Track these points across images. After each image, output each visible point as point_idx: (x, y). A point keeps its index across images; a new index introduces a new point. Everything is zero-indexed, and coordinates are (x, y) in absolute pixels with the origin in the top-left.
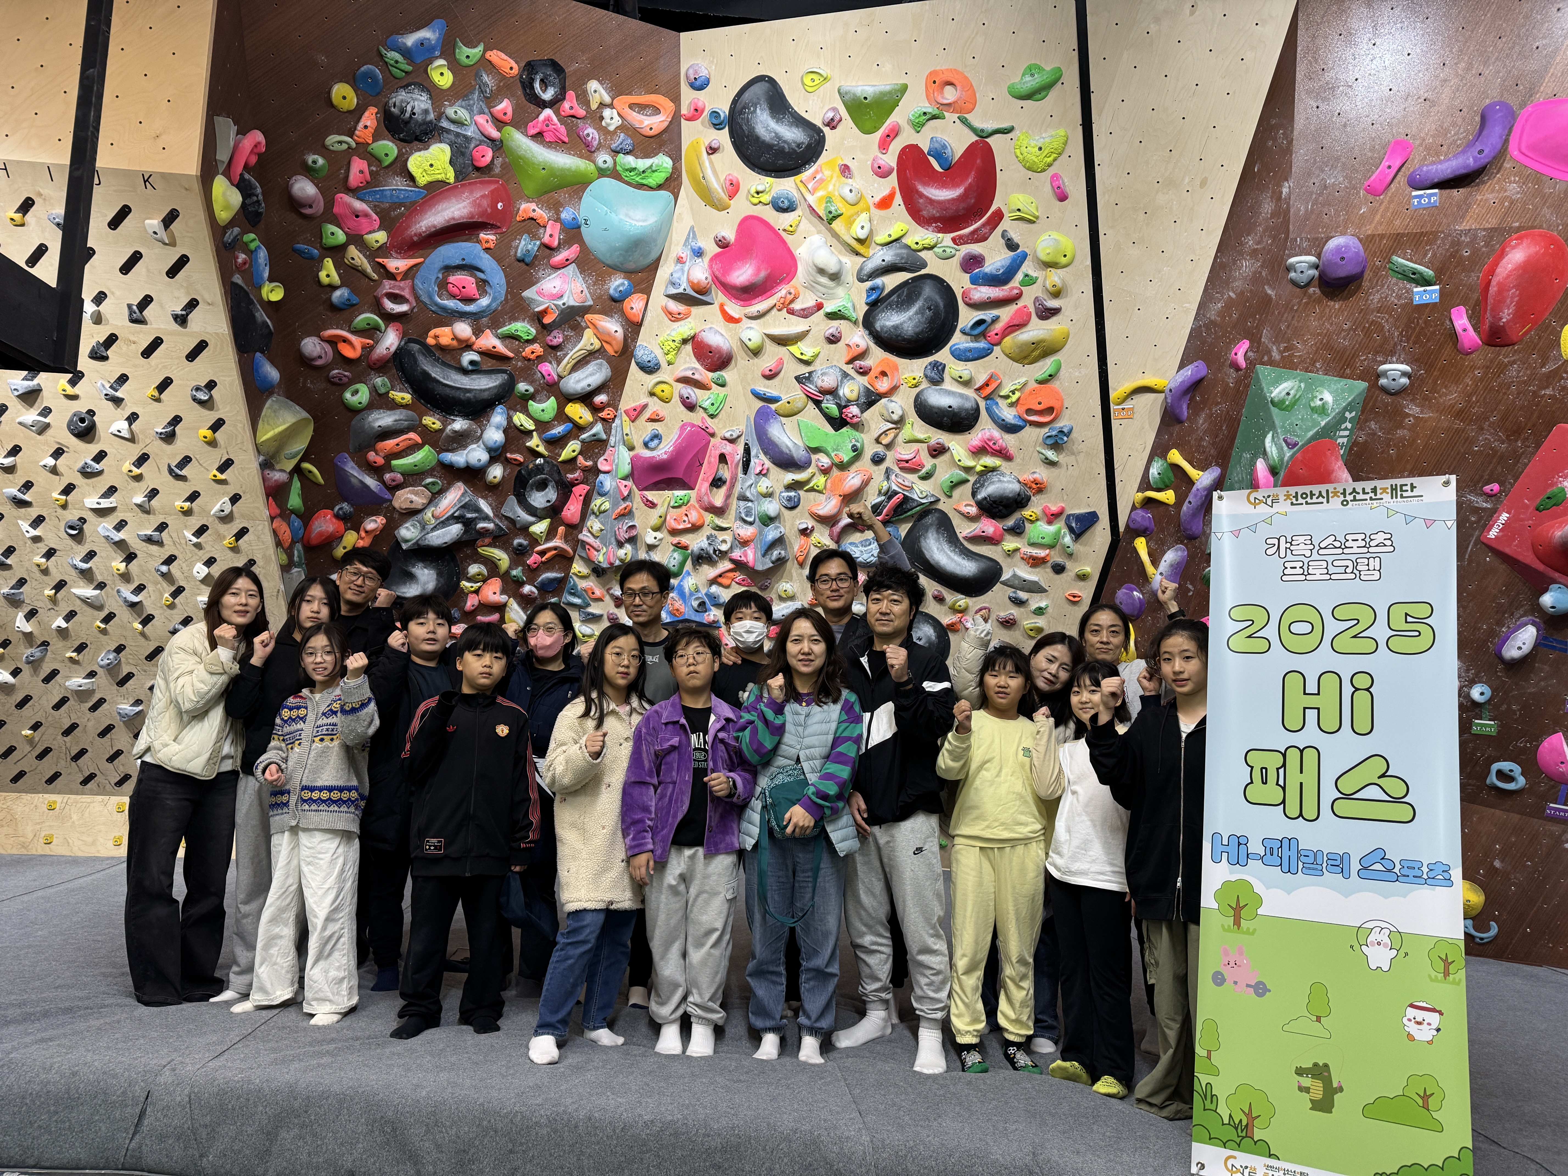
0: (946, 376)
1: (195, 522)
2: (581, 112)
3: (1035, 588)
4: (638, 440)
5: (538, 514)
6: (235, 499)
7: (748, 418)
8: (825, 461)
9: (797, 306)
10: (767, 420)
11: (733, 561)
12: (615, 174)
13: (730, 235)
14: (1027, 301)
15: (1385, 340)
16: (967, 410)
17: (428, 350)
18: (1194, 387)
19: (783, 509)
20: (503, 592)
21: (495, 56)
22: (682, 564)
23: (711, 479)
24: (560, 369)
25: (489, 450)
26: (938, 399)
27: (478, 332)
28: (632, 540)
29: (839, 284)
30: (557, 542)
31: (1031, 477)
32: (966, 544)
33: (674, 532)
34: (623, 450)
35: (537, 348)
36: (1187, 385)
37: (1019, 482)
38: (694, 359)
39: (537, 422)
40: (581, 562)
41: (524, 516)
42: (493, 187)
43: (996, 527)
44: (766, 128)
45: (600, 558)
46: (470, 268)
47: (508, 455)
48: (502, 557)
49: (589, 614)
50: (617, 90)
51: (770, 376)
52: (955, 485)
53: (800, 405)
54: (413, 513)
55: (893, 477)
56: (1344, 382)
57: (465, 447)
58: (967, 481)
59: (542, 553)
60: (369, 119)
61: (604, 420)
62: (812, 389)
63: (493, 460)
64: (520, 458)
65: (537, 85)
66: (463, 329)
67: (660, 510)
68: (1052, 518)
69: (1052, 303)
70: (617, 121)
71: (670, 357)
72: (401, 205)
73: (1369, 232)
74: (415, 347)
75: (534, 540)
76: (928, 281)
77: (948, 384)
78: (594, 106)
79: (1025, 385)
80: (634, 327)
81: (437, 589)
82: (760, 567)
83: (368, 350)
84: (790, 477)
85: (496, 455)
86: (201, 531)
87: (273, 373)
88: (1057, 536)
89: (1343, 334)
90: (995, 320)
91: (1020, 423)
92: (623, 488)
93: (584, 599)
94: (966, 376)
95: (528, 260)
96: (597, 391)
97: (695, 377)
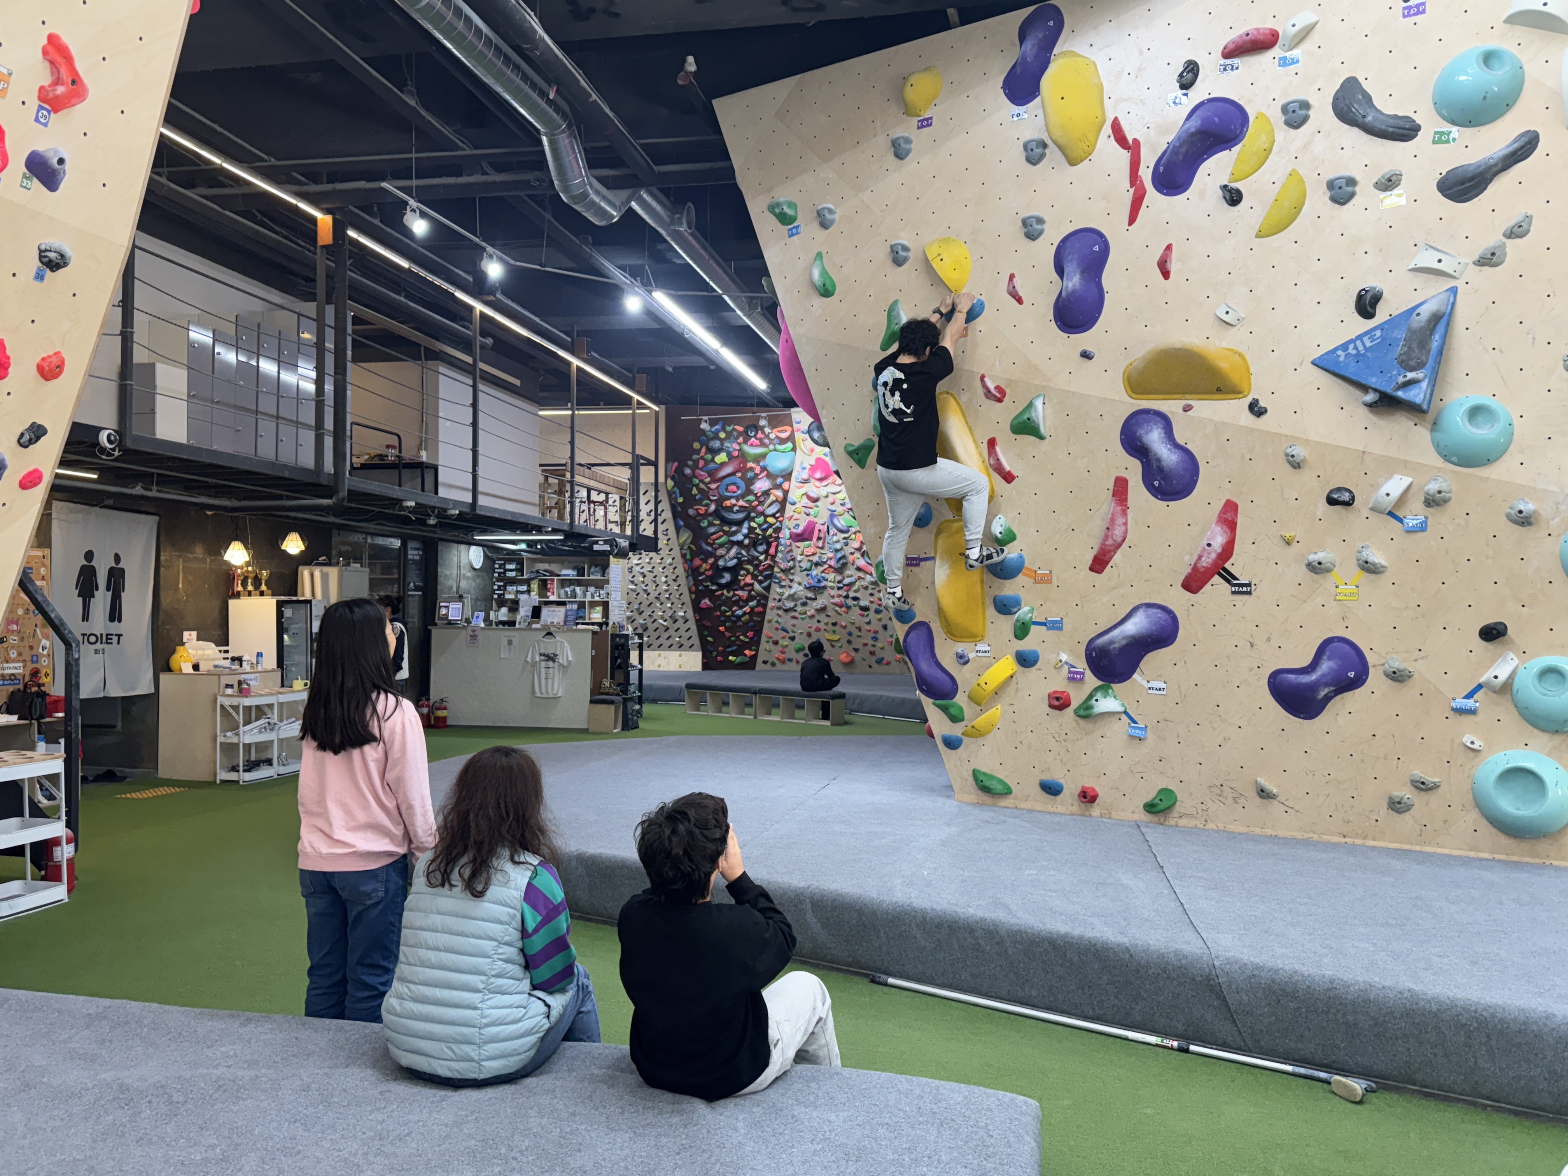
1: (662, 566)
2: (763, 437)
4: (791, 527)
5: (761, 554)
6: (673, 559)
7: (827, 517)
8: (853, 531)
9: (836, 483)
10: (833, 518)
11: (829, 565)
12: (775, 450)
13: (813, 463)
17: (724, 508)
19: (843, 546)
20: (752, 579)
21: (737, 427)
22: (811, 567)
23: (817, 538)
24: (764, 508)
25: (743, 535)
27: (737, 501)
28: (793, 559)
30: (768, 562)
33: (807, 556)
34: (787, 530)
35: (756, 503)
38: (807, 500)
39: (758, 525)
40: (777, 568)
41: (756, 554)
45: (785, 566)
46: (734, 484)
47: (750, 536)
48: (751, 568)
49: (782, 585)
50: (773, 428)
51: (833, 504)
53: (842, 513)
54: (722, 556)
57: (736, 535)
59: (764, 566)
60: (704, 450)
61: (780, 521)
62: (845, 508)
63: (745, 538)
64: (753, 536)
65: (749, 433)
67: (801, 549)
70: (774, 437)
71: (799, 500)
72: (714, 470)
74: (720, 508)
75: (761, 562)
78: (767, 433)
80: (786, 493)
81: (730, 580)
82: (839, 567)
83: (706, 510)
84: (843, 536)
85: (746, 536)
86: (664, 568)
87: (682, 523)
92: (788, 543)
93: (779, 580)
95: (751, 478)
96: (777, 513)
97: (808, 505)
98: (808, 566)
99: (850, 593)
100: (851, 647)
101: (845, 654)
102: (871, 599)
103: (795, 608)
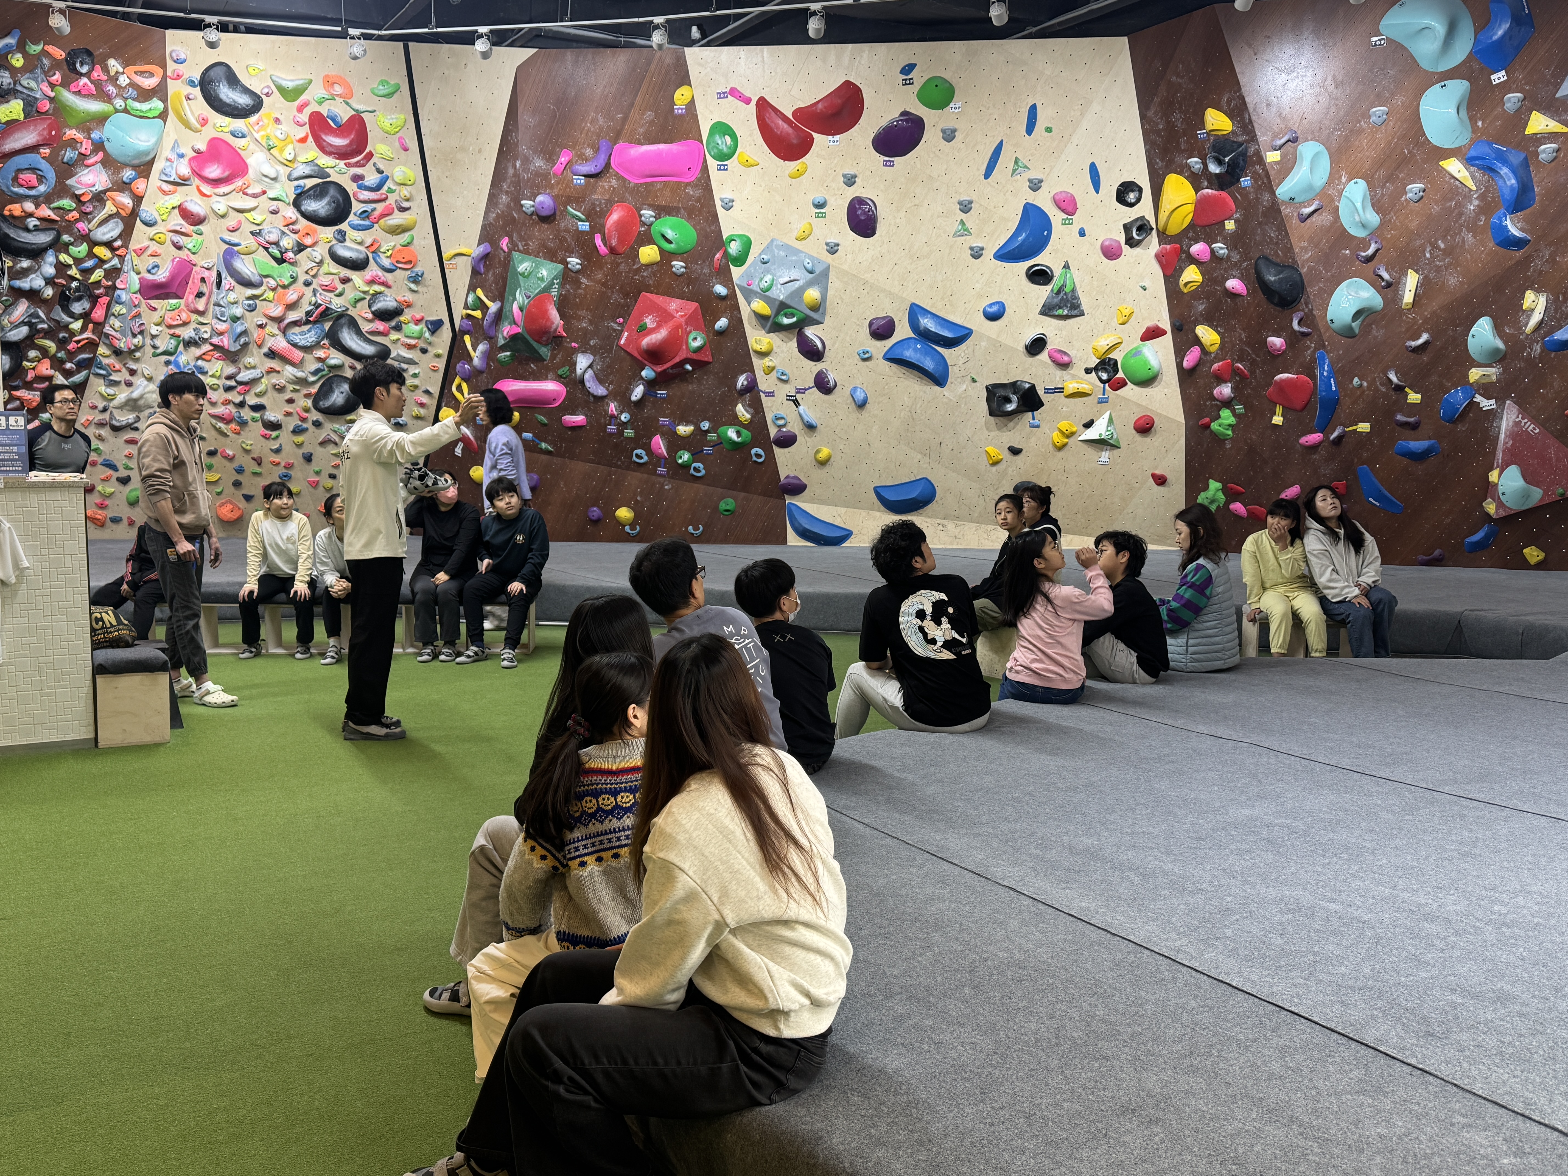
0: (347, 237)
2: (105, 78)
3: (411, 362)
4: (142, 268)
5: (75, 317)
7: (218, 255)
8: (273, 283)
9: (249, 191)
10: (232, 257)
11: (211, 344)
12: (126, 111)
13: (203, 147)
14: (391, 200)
15: (568, 247)
16: (361, 258)
17: (5, 219)
18: (485, 257)
19: (246, 312)
20: (51, 368)
21: (50, 49)
22: (177, 347)
23: (195, 293)
24: (90, 226)
25: (45, 279)
26: (342, 252)
27: (37, 206)
28: (141, 333)
29: (276, 182)
30: (88, 335)
31: (403, 299)
32: (367, 335)
33: (170, 327)
34: (133, 274)
35: (76, 214)
36: (481, 256)
37: (396, 301)
38: (181, 219)
39: (74, 259)
40: (104, 347)
41: (67, 319)
42: (49, 122)
43: (384, 326)
44: (227, 96)
45: (122, 345)
46: (33, 170)
47: (56, 281)
48: (51, 345)
49: (112, 381)
50: (126, 64)
51: (233, 231)
52: (357, 301)
53: (254, 249)
55: (318, 295)
56: (553, 265)
57: (27, 276)
58: (365, 298)
59: (78, 342)
61: (119, 256)
62: (261, 240)
63: (47, 284)
64: (64, 282)
65: (77, 64)
66: (29, 206)
67: (160, 312)
68: (417, 322)
69: (405, 205)
70: (127, 82)
71: (164, 217)
73: (557, 195)
75: (72, 334)
76: (332, 185)
77: (348, 243)
78: (112, 74)
79: (394, 246)
80: (138, 199)
81: (10, 368)
82: (233, 349)
84: (250, 292)
85: (48, 281)
88: (422, 333)
89: (550, 240)
90: (374, 210)
91: (393, 268)
92: (134, 300)
93: (107, 371)
94: (359, 240)
95: (70, 163)
96: (115, 240)
97: (183, 230)
98: (170, 346)
99: (247, 398)
100: (239, 494)
101: (230, 507)
102: (289, 408)
103: (136, 425)
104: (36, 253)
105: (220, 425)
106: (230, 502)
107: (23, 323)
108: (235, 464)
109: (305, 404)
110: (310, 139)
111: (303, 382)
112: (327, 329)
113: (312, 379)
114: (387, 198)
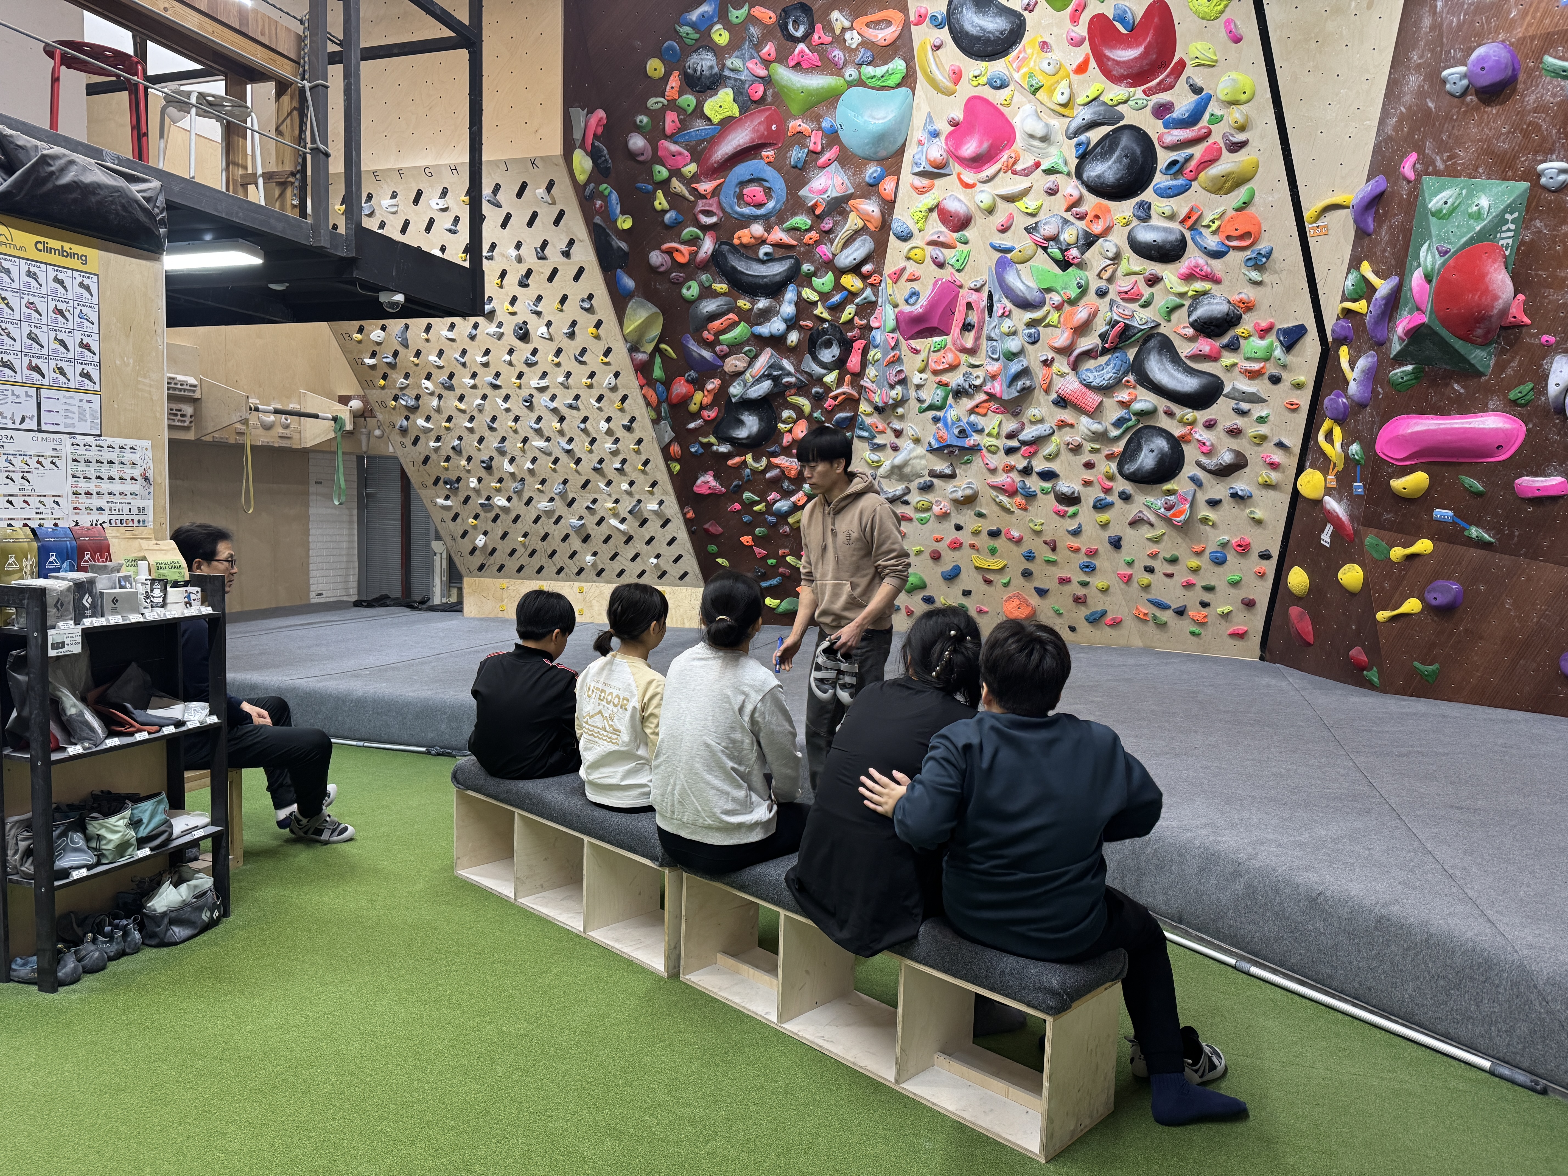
0: (1153, 213)
1: (596, 393)
2: (828, 39)
3: (1255, 399)
4: (900, 298)
5: (829, 368)
6: (617, 375)
7: (990, 268)
8: (1056, 299)
9: (1019, 167)
10: (1005, 268)
11: (987, 393)
12: (860, 83)
13: (959, 115)
14: (1219, 137)
15: (1544, 139)
16: (1171, 242)
17: (735, 249)
18: (1377, 200)
19: (1027, 345)
21: (758, 11)
22: (945, 399)
23: (961, 325)
24: (833, 249)
25: (786, 321)
26: (1146, 236)
27: (768, 229)
28: (903, 382)
29: (1050, 144)
30: (845, 389)
31: (1239, 298)
32: (1188, 362)
33: (936, 373)
34: (889, 308)
35: (814, 234)
36: (1367, 200)
37: (1229, 302)
38: (940, 224)
39: (820, 293)
40: (865, 403)
41: (818, 370)
42: (767, 113)
43: (1211, 345)
44: (973, 23)
45: (878, 398)
46: (758, 180)
47: (802, 323)
48: (804, 403)
49: (876, 444)
50: (855, 14)
51: (1004, 230)
52: (1171, 311)
53: (1031, 252)
54: (737, 374)
55: (1115, 308)
56: (1506, 184)
57: (768, 320)
58: (1183, 305)
59: (835, 398)
60: (674, 82)
61: (872, 285)
62: (1038, 237)
63: (789, 328)
64: (809, 324)
65: (790, 27)
67: (923, 355)
68: (1263, 333)
69: (1240, 137)
70: (857, 39)
71: (920, 225)
72: (703, 141)
73: (1520, 35)
74: (725, 248)
75: (828, 388)
76: (1126, 131)
77: (1155, 221)
78: (838, 32)
79: (1223, 214)
80: (889, 205)
81: (759, 431)
82: (1006, 397)
83: (693, 255)
84: (1028, 316)
85: (792, 324)
86: (600, 399)
87: (629, 283)
88: (1270, 350)
89: (1503, 137)
90: (1188, 158)
91: (1224, 249)
92: (890, 340)
93: (870, 432)
94: (1168, 212)
95: (800, 166)
96: (864, 262)
97: (942, 239)
98: (937, 398)
99: (1034, 463)
100: (1030, 586)
101: (1016, 602)
102: (1088, 475)
103: (906, 498)
104: (775, 289)
105: (1003, 498)
106: (1018, 596)
107: (768, 376)
108: (1024, 549)
109: (1107, 469)
110: (1093, 63)
111: (1101, 437)
112: (1131, 359)
113: (1115, 433)
114: (1209, 134)
